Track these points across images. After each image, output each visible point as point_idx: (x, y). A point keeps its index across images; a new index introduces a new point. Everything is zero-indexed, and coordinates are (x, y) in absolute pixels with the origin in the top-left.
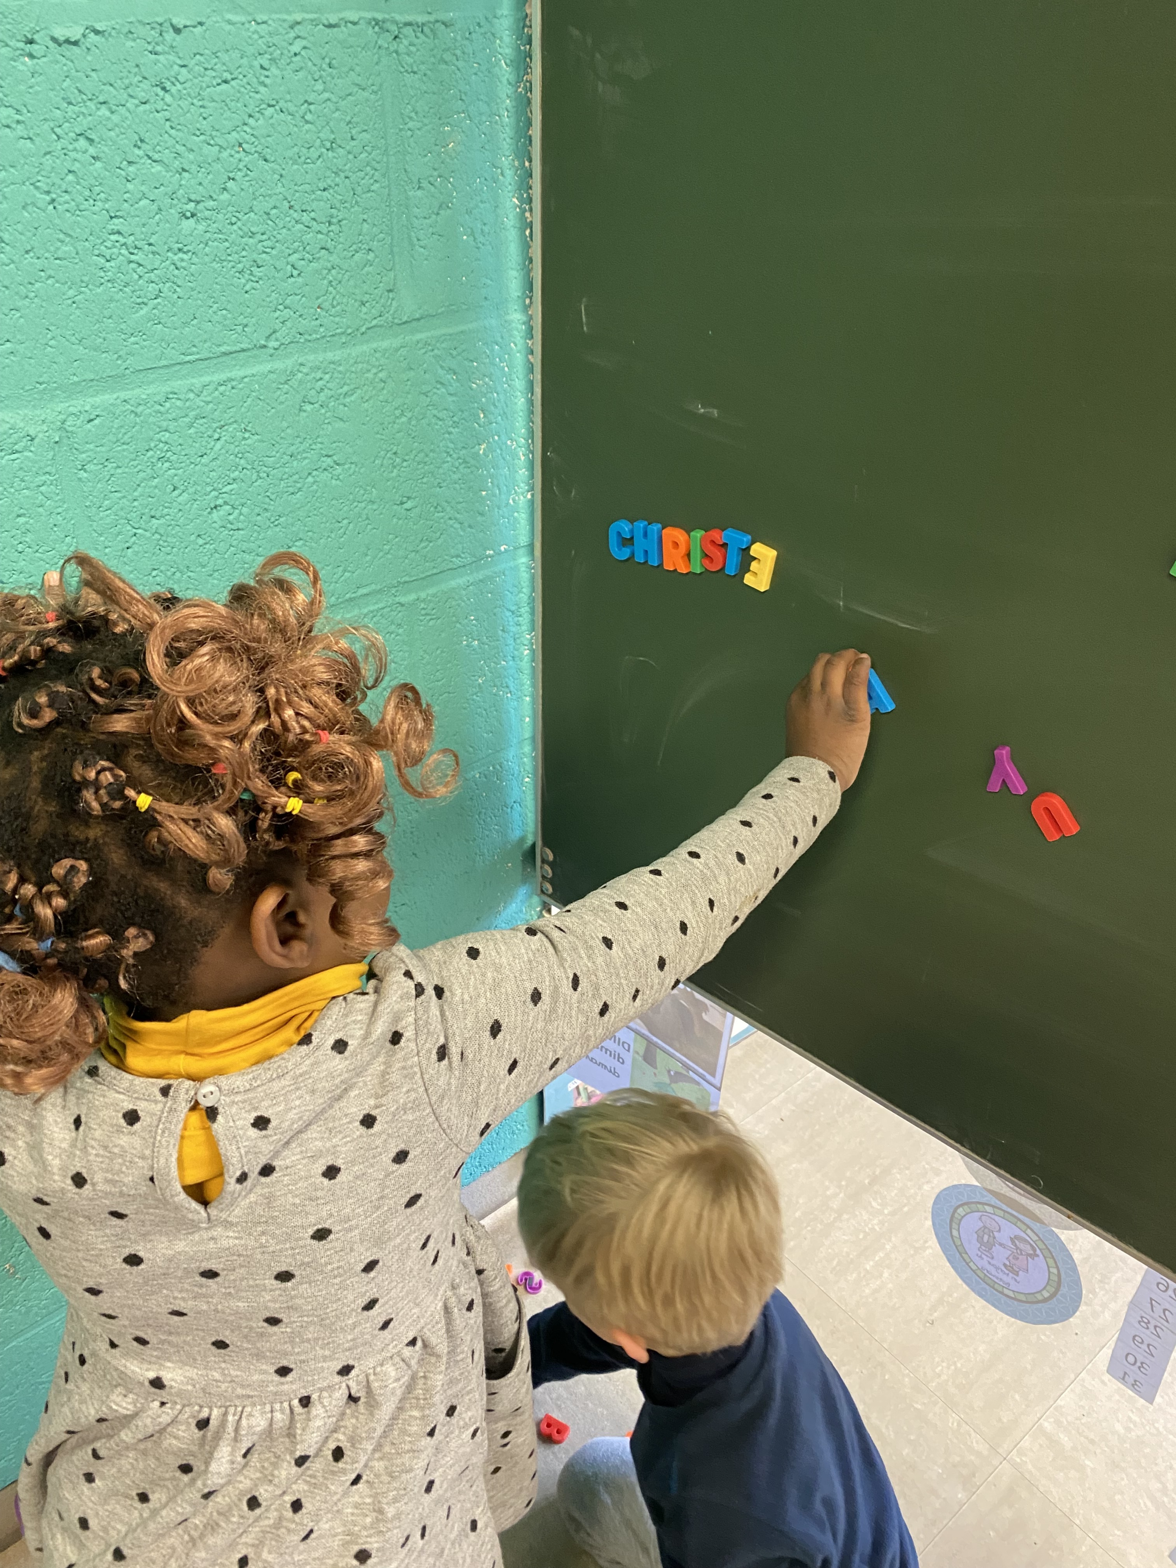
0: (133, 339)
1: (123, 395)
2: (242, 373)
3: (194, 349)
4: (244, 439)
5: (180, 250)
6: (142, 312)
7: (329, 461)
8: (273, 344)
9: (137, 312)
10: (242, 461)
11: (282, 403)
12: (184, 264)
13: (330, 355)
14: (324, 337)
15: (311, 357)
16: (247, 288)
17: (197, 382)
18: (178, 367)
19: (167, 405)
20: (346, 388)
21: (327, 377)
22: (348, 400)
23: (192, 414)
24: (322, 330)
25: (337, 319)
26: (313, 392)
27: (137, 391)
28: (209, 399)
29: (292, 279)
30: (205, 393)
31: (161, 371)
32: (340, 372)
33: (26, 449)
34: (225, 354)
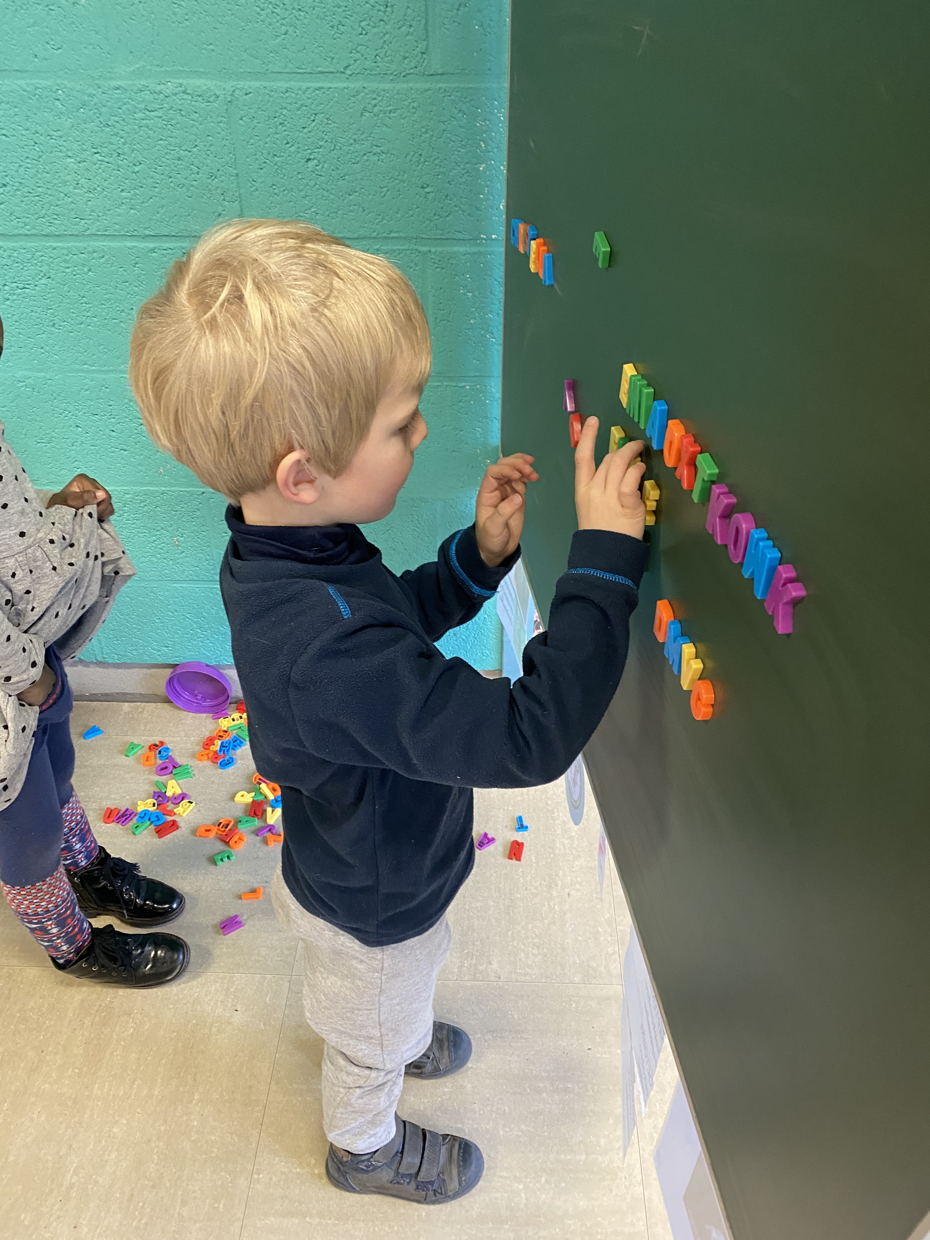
0: (271, 55)
1: (265, 84)
2: (329, 85)
3: (304, 67)
4: (328, 124)
5: (300, 10)
6: (277, 41)
7: (378, 150)
8: (348, 72)
9: (275, 40)
10: (326, 137)
11: (350, 108)
12: (301, 18)
13: (382, 86)
14: (379, 74)
15: (371, 85)
16: (335, 37)
17: (304, 86)
18: (294, 75)
19: (287, 94)
20: (390, 108)
21: (380, 98)
22: (392, 115)
23: (300, 103)
24: (378, 69)
25: (388, 65)
26: (370, 106)
27: (272, 83)
28: (309, 96)
29: (361, 36)
30: (308, 92)
31: (286, 75)
32: (387, 97)
33: (214, 101)
34: (320, 72)
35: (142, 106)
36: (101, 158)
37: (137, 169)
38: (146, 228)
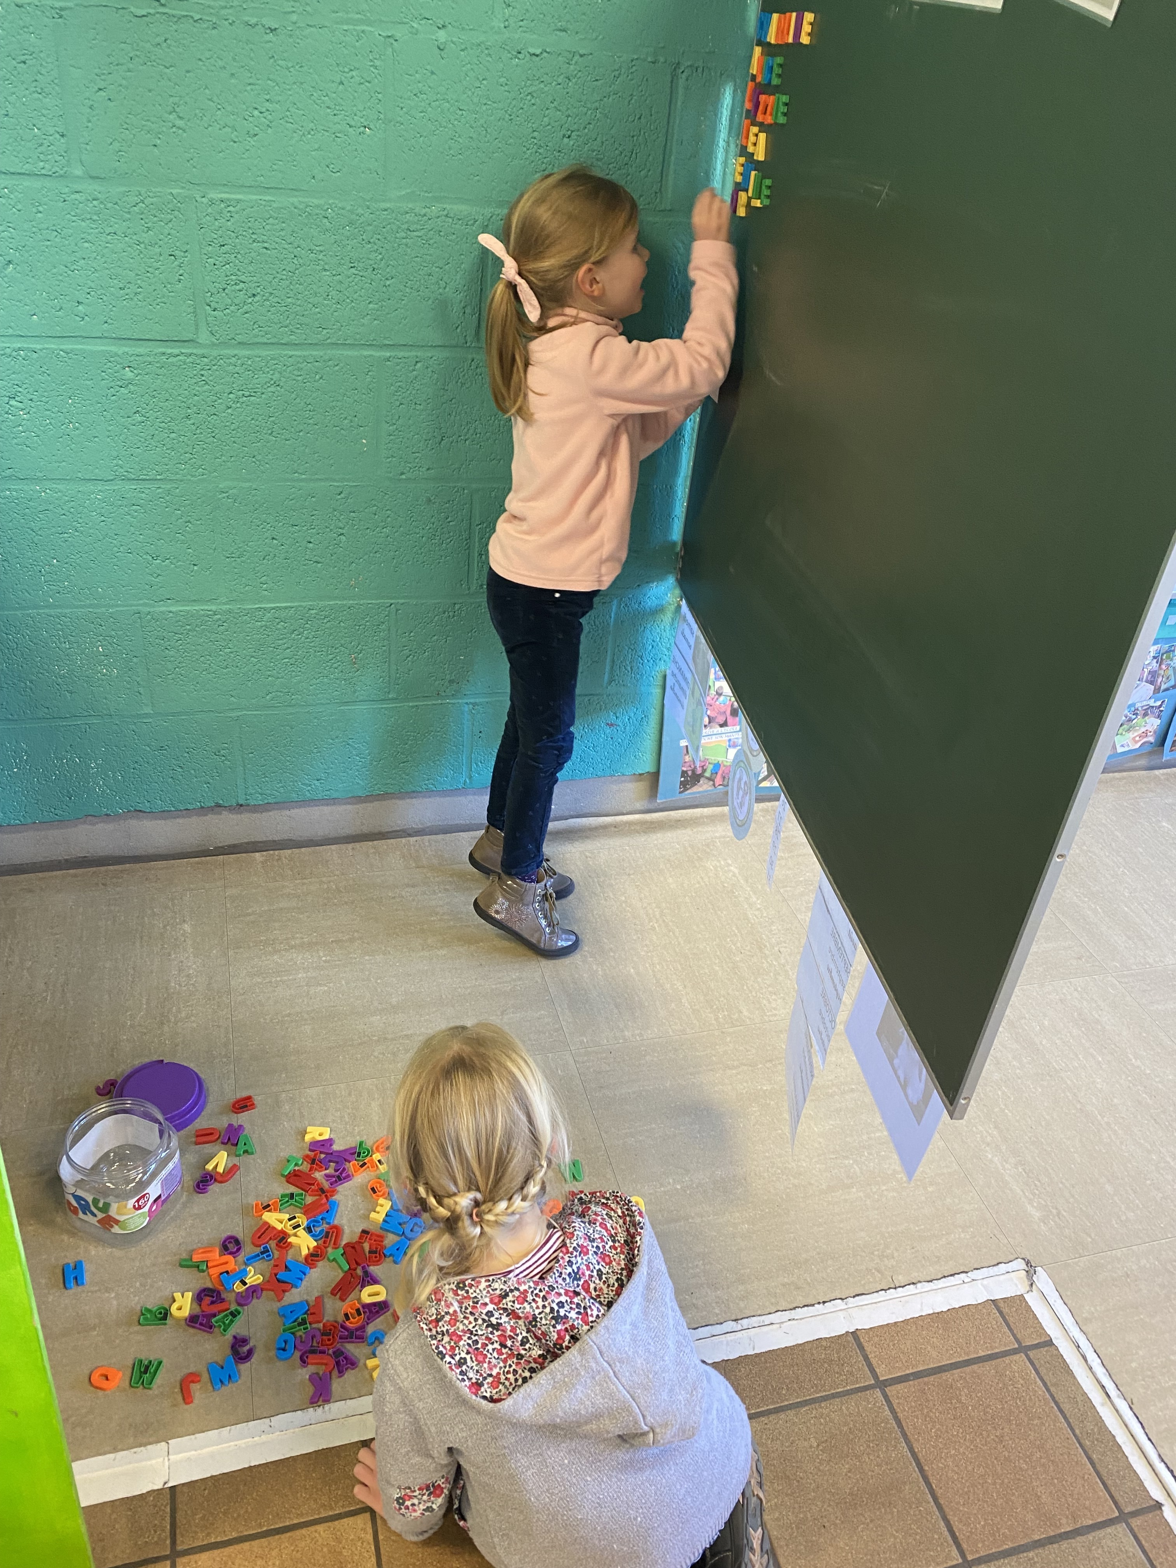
35: (406, 226)
36: (356, 272)
37: (388, 283)
38: (385, 338)
